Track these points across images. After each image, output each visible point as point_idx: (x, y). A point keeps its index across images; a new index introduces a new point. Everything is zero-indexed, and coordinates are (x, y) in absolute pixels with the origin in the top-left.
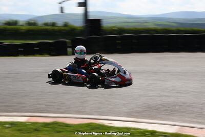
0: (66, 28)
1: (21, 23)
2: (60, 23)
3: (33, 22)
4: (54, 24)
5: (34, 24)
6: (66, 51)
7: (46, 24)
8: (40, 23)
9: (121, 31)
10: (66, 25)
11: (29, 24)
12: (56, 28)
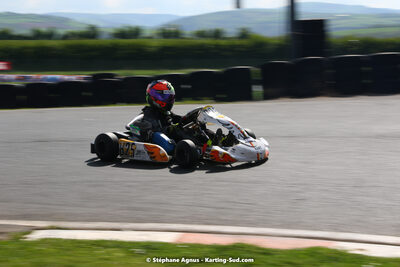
0: (244, 42)
1: (147, 33)
2: (231, 30)
3: (172, 29)
4: (217, 34)
5: (176, 34)
6: (250, 90)
7: (201, 34)
8: (188, 31)
9: (367, 45)
10: (244, 35)
11: (165, 34)
12: (222, 42)
